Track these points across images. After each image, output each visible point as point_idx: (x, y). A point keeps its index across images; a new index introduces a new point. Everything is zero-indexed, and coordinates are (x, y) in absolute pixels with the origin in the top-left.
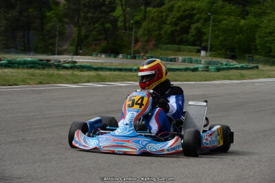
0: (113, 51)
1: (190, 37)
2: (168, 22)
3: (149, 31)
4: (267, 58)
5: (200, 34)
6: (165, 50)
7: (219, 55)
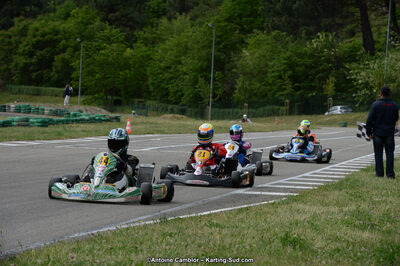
2: (20, 51)
4: (164, 105)
6: (16, 94)
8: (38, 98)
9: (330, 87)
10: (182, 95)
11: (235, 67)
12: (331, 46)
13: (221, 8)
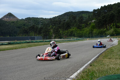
0: (61, 38)
1: (73, 35)
3: (66, 35)
5: (74, 34)
7: (77, 37)
10: (87, 36)
11: (93, 33)
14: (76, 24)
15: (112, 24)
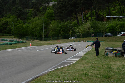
1: (7, 31)
4: (33, 37)
8: (3, 36)
9: (70, 33)
10: (37, 35)
11: (49, 28)
12: (70, 24)
13: (45, 15)
14: (15, 7)
15: (90, 12)
